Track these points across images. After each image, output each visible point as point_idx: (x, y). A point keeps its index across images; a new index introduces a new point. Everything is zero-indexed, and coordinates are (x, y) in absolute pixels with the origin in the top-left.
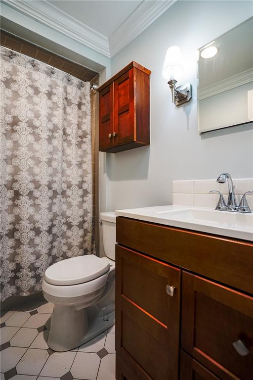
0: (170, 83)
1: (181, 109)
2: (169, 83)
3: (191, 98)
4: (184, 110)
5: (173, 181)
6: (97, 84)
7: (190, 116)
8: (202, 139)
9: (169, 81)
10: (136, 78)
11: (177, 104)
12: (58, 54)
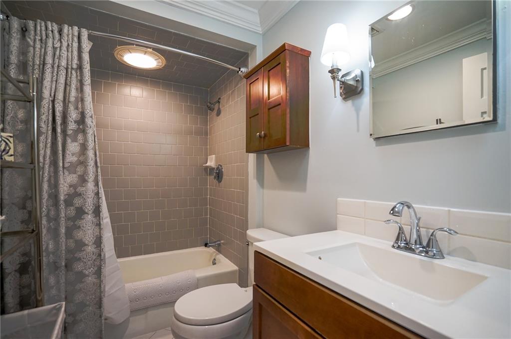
0: (332, 72)
1: (349, 103)
2: (330, 72)
3: (362, 89)
4: (353, 104)
5: (339, 199)
6: (246, 66)
7: (361, 113)
8: (376, 146)
9: (331, 69)
10: (290, 63)
11: (344, 96)
12: (196, 38)
